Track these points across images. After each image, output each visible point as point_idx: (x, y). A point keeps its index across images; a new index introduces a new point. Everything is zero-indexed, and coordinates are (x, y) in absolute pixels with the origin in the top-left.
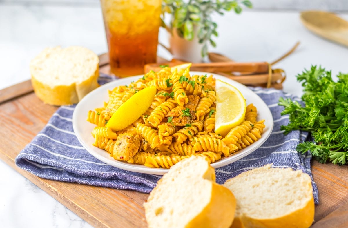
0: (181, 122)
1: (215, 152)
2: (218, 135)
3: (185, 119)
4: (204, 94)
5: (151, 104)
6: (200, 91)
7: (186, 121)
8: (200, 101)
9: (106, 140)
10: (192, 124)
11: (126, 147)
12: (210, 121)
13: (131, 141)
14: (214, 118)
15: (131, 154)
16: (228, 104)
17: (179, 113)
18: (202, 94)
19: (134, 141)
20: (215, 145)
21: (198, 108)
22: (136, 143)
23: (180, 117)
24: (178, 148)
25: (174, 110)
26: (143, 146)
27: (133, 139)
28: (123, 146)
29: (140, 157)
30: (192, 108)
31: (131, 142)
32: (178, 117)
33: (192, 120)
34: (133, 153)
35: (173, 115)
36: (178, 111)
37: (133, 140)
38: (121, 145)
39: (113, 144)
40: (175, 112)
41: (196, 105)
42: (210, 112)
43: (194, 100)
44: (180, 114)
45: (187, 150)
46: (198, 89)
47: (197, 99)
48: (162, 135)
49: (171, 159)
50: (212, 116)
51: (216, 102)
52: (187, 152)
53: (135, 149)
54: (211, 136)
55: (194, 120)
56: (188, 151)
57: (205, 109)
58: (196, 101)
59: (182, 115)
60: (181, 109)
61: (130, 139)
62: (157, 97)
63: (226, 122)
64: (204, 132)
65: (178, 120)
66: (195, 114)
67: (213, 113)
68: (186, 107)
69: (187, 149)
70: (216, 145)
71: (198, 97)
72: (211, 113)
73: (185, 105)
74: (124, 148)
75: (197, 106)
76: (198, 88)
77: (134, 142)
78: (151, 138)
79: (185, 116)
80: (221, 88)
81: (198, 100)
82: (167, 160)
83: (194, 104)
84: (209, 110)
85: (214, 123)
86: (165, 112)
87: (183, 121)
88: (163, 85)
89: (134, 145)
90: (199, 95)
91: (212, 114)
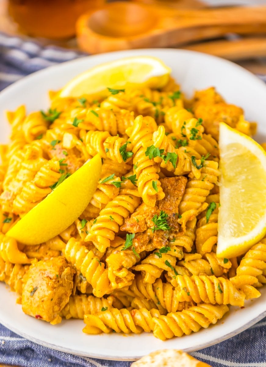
0: (150, 241)
1: (216, 305)
2: (223, 262)
3: (158, 236)
4: (196, 173)
5: (93, 198)
6: (187, 169)
7: (160, 241)
8: (187, 187)
9: (7, 267)
10: (172, 243)
11: (45, 299)
12: (206, 230)
13: (55, 286)
14: (216, 221)
15: (56, 308)
16: (243, 190)
17: (146, 223)
18: (191, 173)
19: (61, 282)
20: (216, 295)
21: (184, 205)
22: (65, 285)
23: (150, 232)
24: (147, 291)
25: (138, 214)
26: (79, 285)
27: (59, 279)
28: (41, 295)
29: (74, 307)
30: (171, 208)
31: (55, 288)
32: (145, 232)
33: (173, 235)
34: (61, 305)
35: (135, 230)
36: (145, 219)
37: (58, 282)
38: (36, 293)
39: (21, 277)
40: (138, 221)
41: (180, 198)
42: (208, 208)
43: (175, 189)
44: (148, 225)
45: (164, 297)
46: (184, 166)
47: (181, 187)
48: (114, 275)
49: (133, 316)
50: (212, 218)
51: (219, 184)
52: (164, 301)
53: (64, 297)
54: (209, 264)
55: (176, 233)
56: (165, 299)
57: (198, 205)
58: (180, 191)
59: (153, 228)
60: (150, 214)
61: (54, 280)
62: (104, 184)
63: (238, 236)
64: (196, 256)
65: (146, 238)
66: (179, 220)
67: (213, 210)
68: (161, 207)
69: (163, 294)
70: (218, 295)
71: (184, 180)
72: (210, 211)
73: (158, 204)
74: (43, 301)
75: (182, 200)
76: (183, 164)
77: (62, 285)
78: (93, 278)
79: (158, 231)
80: (230, 147)
81: (183, 188)
82: (125, 320)
83: (176, 198)
84: (206, 205)
85: (216, 235)
86: (120, 221)
87: (155, 240)
88: (115, 157)
89: (61, 291)
90: (186, 175)
91: (212, 213)
